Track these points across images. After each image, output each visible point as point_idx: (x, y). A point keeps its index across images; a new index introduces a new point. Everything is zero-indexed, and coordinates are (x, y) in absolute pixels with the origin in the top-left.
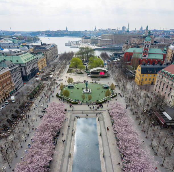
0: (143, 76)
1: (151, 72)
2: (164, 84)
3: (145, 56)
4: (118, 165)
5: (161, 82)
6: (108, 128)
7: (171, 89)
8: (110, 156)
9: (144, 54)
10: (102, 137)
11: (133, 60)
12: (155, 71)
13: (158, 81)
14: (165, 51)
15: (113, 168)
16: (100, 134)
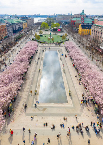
0: (83, 30)
1: (87, 28)
2: (97, 31)
3: (82, 22)
4: (76, 77)
5: (95, 31)
6: (65, 55)
7: (101, 33)
8: (69, 72)
9: (81, 21)
10: (62, 61)
11: (76, 24)
12: (90, 27)
13: (93, 31)
14: (93, 19)
15: (72, 80)
16: (60, 59)
